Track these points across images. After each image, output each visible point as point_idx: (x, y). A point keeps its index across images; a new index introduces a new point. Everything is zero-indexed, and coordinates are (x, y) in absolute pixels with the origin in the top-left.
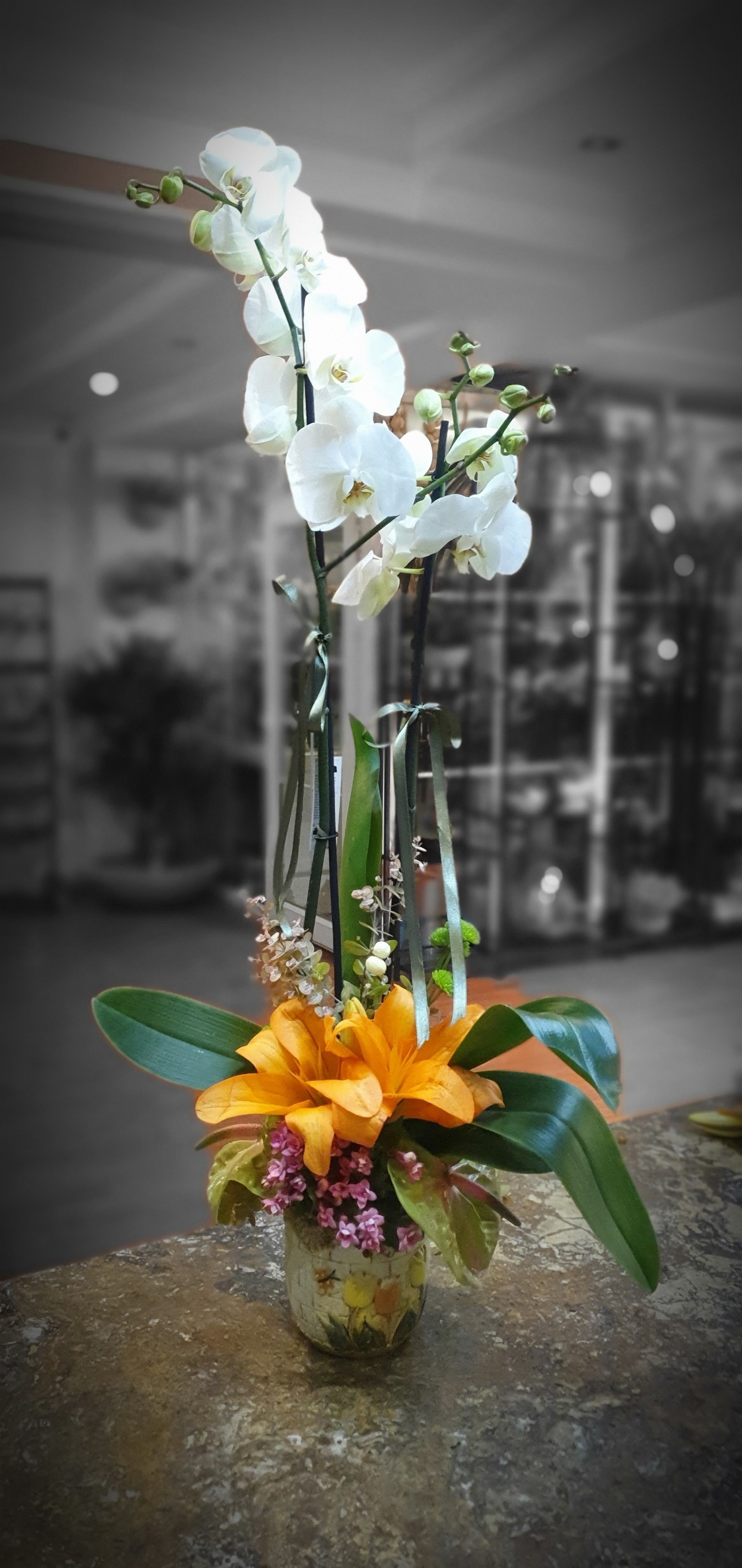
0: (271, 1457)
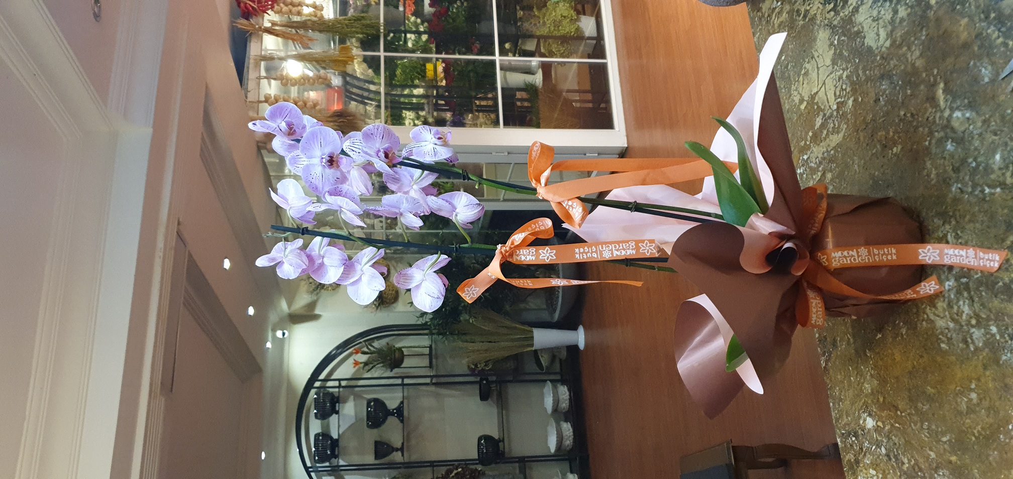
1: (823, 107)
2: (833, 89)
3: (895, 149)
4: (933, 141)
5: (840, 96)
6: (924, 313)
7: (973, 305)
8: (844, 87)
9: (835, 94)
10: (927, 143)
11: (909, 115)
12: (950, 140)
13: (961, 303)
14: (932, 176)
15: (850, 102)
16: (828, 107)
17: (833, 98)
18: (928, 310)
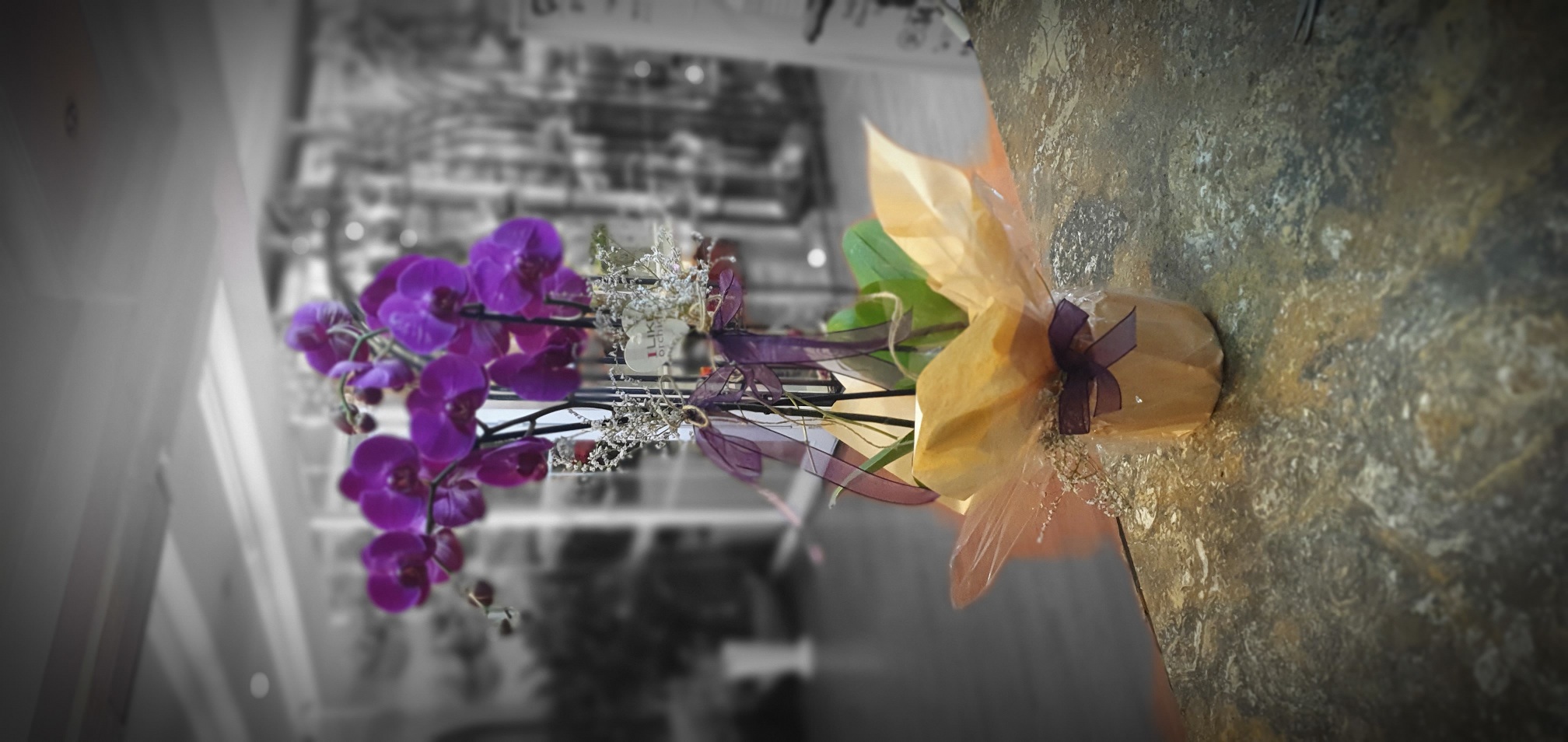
0: (1215, 202)
1: (1054, 77)
2: (1064, 47)
3: (1133, 73)
4: (1170, 38)
5: (1072, 51)
6: (1183, 241)
7: (1229, 196)
8: (1075, 39)
9: (1066, 51)
10: (1164, 43)
11: (1143, 24)
12: (1186, 24)
13: (1218, 201)
14: (1174, 76)
15: (1083, 51)
16: (1060, 73)
17: (1065, 57)
18: (1187, 237)
